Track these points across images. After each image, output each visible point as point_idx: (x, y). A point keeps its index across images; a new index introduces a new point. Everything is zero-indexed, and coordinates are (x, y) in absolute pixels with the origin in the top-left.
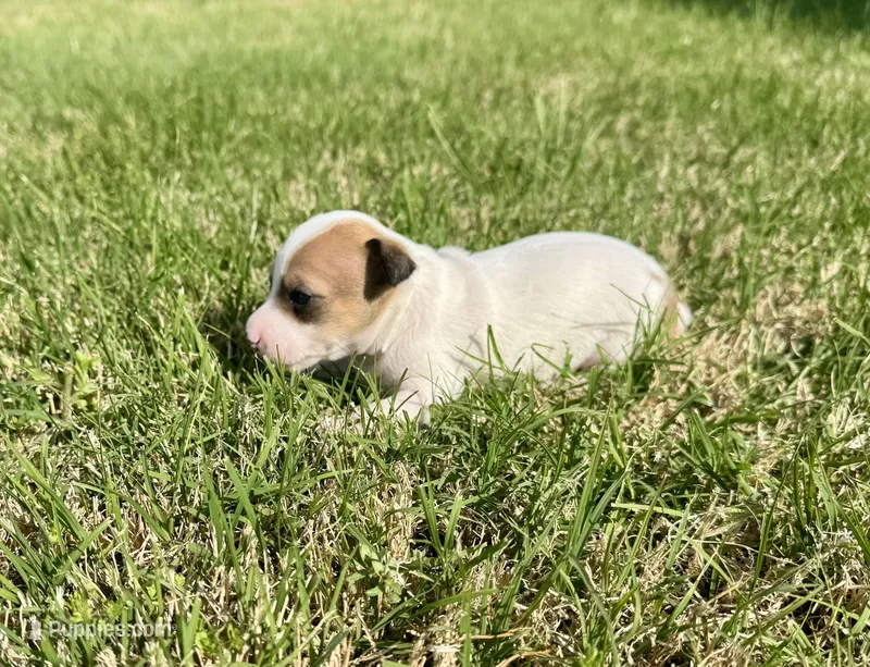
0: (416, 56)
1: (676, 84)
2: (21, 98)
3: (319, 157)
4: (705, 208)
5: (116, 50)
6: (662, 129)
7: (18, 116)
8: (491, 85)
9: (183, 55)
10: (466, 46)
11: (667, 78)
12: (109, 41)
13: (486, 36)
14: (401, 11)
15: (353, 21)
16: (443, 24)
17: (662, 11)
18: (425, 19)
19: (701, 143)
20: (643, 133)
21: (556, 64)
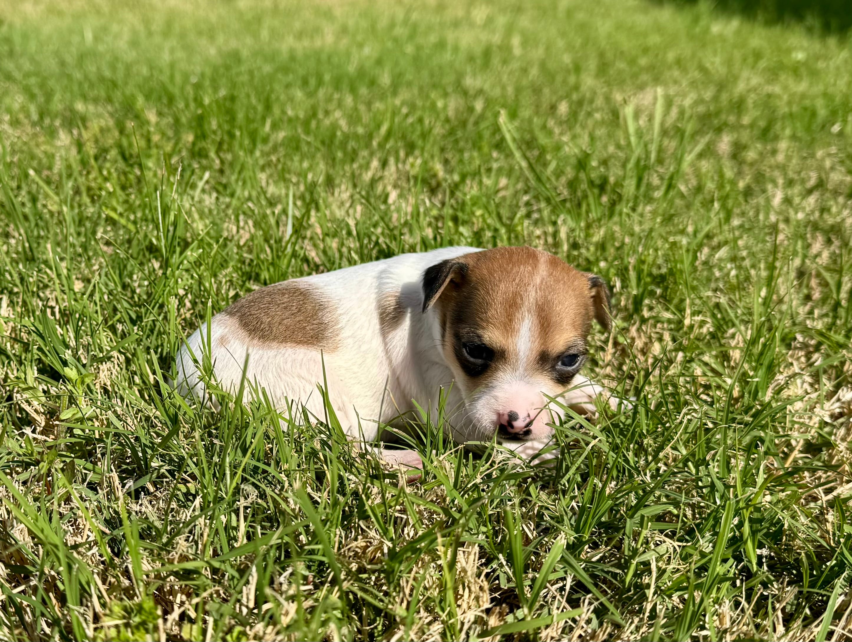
1: (789, 103)
3: (367, 166)
4: (829, 242)
5: (134, 43)
6: (774, 152)
7: (24, 109)
8: (568, 96)
10: (539, 53)
11: (779, 97)
12: (126, 36)
13: (561, 43)
14: (460, 13)
15: (406, 22)
16: (509, 30)
17: (769, 23)
18: (489, 21)
19: (820, 168)
20: (751, 155)
21: (645, 77)
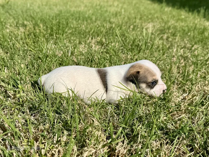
0: (114, 15)
1: (180, 28)
2: (14, 18)
3: (88, 39)
4: (185, 60)
5: (39, 7)
6: (175, 39)
7: (13, 22)
8: (133, 24)
9: (56, 10)
10: (127, 14)
11: (178, 26)
12: (37, 5)
13: (132, 12)
14: (112, 3)
15: (99, 5)
16: (122, 8)
17: (177, 9)
18: (118, 5)
19: (185, 43)
20: (170, 39)
21: (150, 20)
